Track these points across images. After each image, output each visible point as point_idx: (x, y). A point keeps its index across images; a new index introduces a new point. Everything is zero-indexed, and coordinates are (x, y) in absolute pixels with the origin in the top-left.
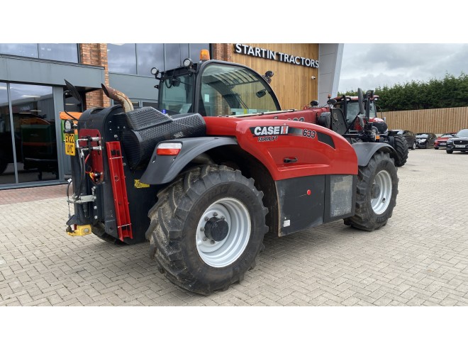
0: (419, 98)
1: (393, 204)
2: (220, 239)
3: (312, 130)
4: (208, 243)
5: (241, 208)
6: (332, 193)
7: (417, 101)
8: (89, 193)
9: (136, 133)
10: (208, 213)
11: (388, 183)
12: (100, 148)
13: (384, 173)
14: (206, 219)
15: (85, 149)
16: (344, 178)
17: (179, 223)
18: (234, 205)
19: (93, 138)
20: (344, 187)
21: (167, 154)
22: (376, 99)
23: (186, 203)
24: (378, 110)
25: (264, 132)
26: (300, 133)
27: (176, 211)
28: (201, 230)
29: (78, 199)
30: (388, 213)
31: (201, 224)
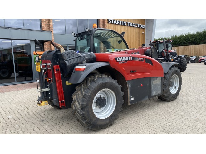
0: (191, 40)
1: (179, 89)
2: (103, 106)
3: (143, 58)
4: (98, 108)
5: (112, 93)
6: (152, 85)
7: (190, 41)
8: (46, 87)
9: (66, 62)
10: (97, 95)
11: (177, 80)
12: (51, 68)
13: (175, 76)
14: (97, 98)
15: (45, 69)
16: (157, 78)
17: (85, 100)
18: (109, 91)
19: (48, 64)
20: (157, 83)
21: (79, 70)
22: (172, 42)
23: (88, 92)
24: (172, 46)
25: (121, 59)
26: (137, 59)
27: (84, 95)
28: (95, 103)
29: (42, 90)
30: (178, 93)
31: (95, 100)
